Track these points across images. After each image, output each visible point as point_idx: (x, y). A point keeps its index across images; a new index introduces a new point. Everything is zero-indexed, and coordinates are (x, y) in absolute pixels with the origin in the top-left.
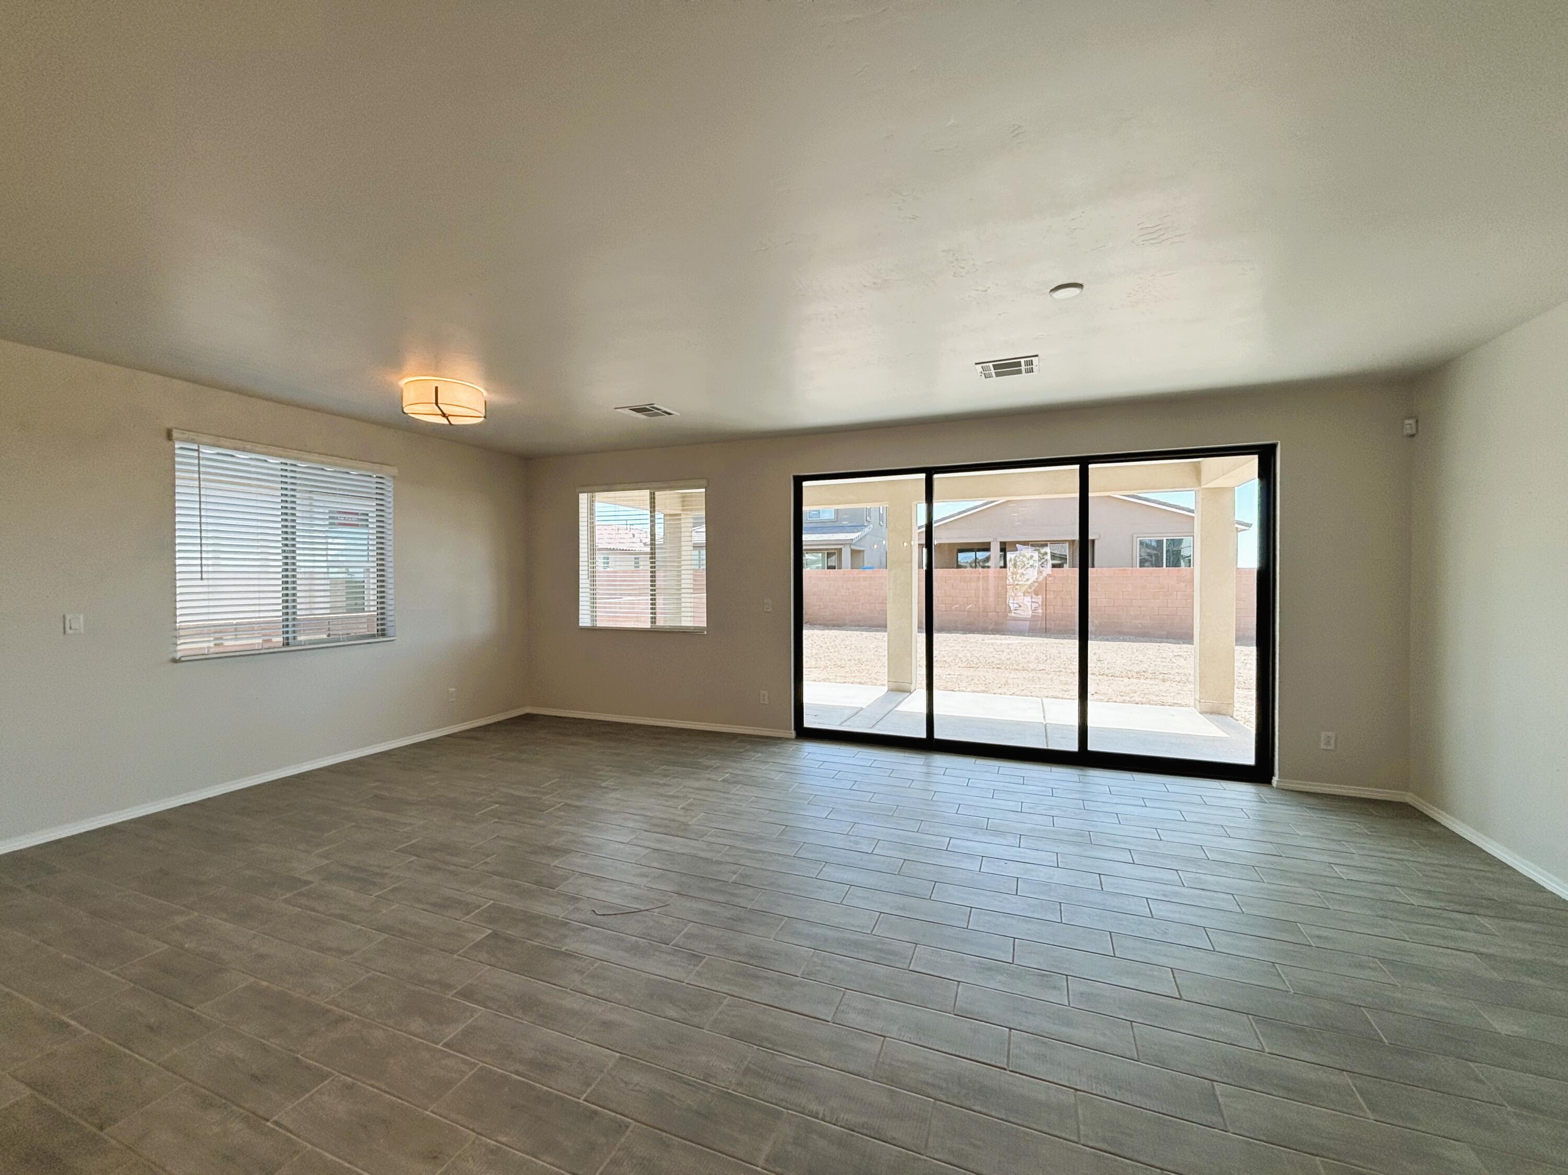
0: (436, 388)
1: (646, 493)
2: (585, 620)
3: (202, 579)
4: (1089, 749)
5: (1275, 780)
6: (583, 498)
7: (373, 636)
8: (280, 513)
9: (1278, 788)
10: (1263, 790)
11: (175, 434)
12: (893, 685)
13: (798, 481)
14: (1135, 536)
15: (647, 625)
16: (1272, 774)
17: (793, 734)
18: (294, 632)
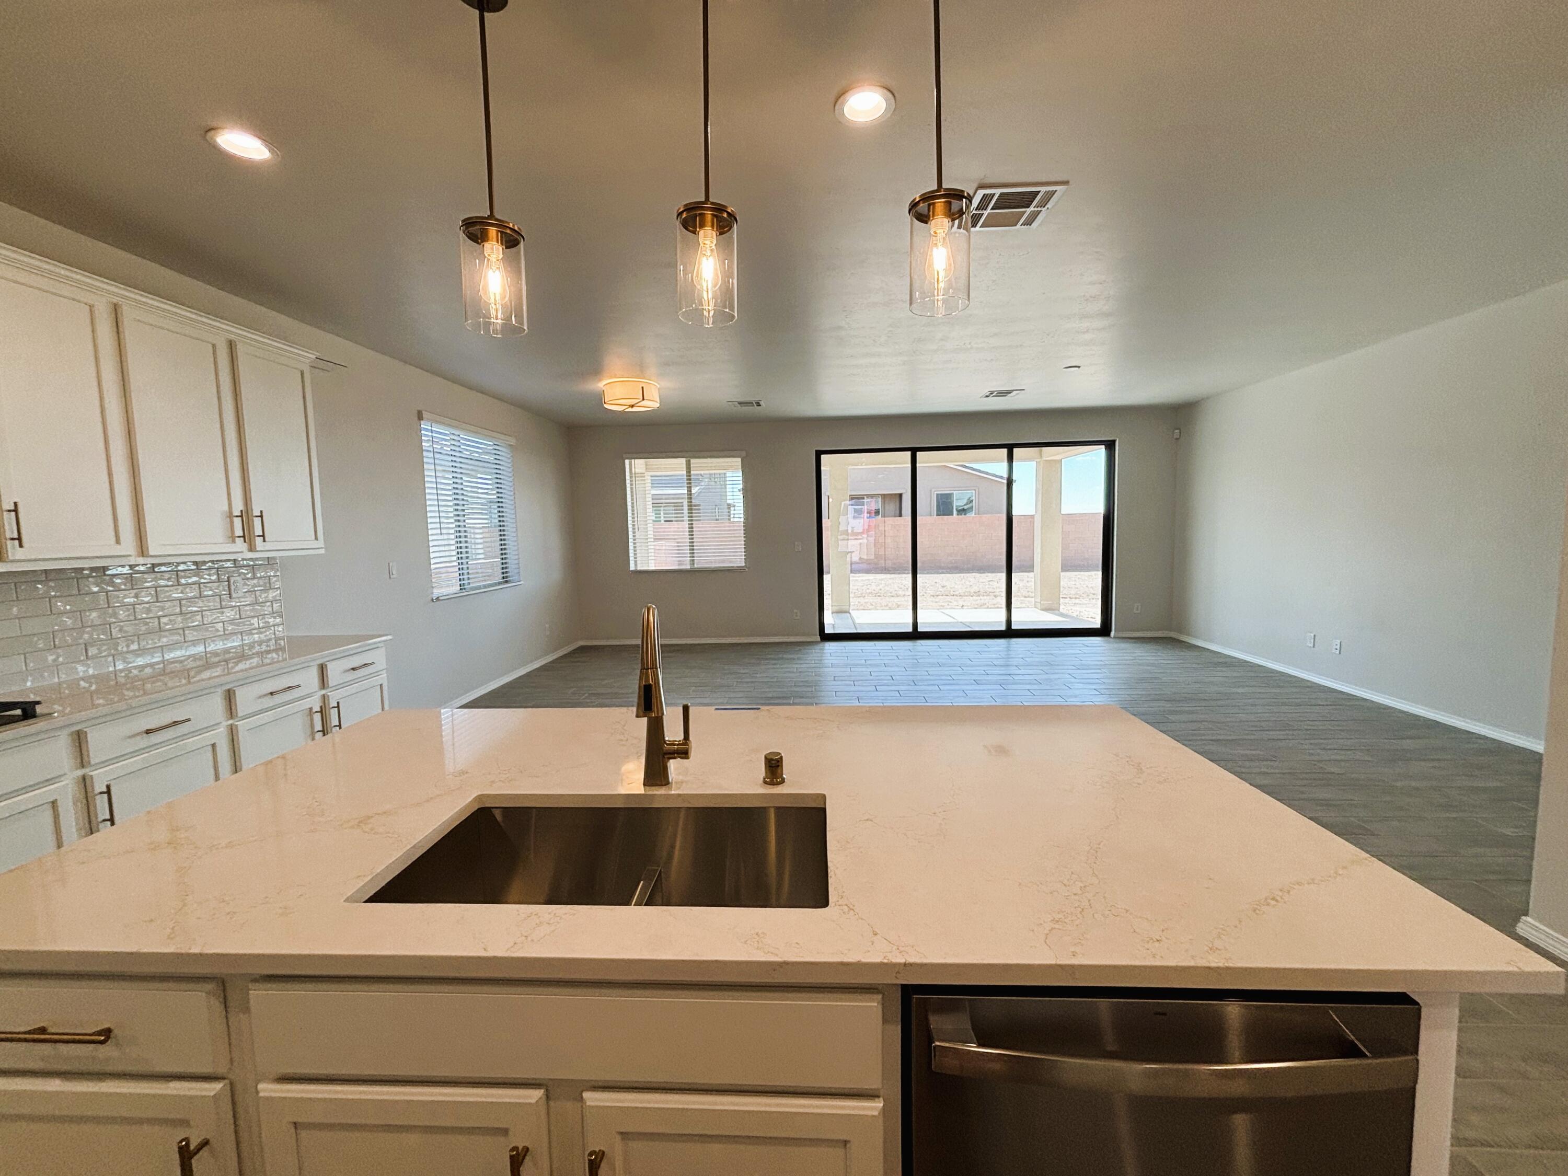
0: (643, 388)
1: (683, 460)
2: (632, 568)
3: (441, 534)
4: (1013, 628)
5: (1112, 634)
6: (627, 462)
7: (500, 583)
8: (451, 482)
9: (1115, 637)
10: (1106, 638)
11: (425, 415)
12: (835, 609)
13: (819, 454)
14: (933, 490)
15: (688, 567)
16: (1110, 631)
17: (818, 638)
18: (469, 579)
